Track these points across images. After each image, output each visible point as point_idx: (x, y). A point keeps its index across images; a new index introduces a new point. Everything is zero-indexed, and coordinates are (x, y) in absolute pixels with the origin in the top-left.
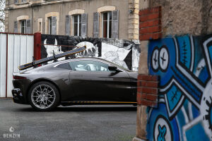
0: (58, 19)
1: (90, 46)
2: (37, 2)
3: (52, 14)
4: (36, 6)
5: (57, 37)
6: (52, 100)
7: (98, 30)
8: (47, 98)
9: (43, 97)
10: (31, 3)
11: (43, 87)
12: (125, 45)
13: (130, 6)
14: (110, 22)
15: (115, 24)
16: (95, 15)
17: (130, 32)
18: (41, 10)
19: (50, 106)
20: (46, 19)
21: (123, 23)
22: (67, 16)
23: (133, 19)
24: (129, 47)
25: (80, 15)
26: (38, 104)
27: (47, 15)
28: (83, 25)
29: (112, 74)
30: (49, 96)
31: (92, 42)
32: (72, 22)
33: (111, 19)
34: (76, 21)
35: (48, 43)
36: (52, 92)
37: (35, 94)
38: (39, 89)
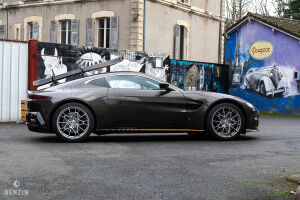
0: (41, 25)
1: (96, 58)
2: (14, 3)
3: (33, 19)
4: (12, 9)
5: (57, 46)
6: (84, 127)
7: (92, 40)
8: (78, 125)
9: (73, 124)
10: (5, 5)
12: (138, 58)
13: (133, 12)
14: (108, 31)
15: (114, 33)
16: (89, 21)
17: (132, 43)
18: (19, 14)
19: (82, 135)
20: (26, 25)
21: (124, 32)
22: (53, 22)
23: (136, 27)
25: (70, 21)
26: (66, 132)
27: (27, 20)
28: (73, 33)
29: (163, 93)
30: (80, 122)
31: (99, 53)
32: (60, 30)
33: (108, 26)
34: (64, 28)
35: (46, 54)
36: (85, 117)
37: (61, 120)
38: (67, 112)
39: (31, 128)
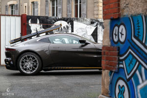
1: (64, 24)
5: (39, 17)
6: (36, 66)
7: (71, 12)
9: (29, 64)
11: (29, 57)
12: (92, 23)
15: (84, 7)
17: (95, 13)
20: (30, 3)
21: (90, 6)
22: (47, 1)
24: (95, 24)
28: (59, 7)
30: (33, 64)
32: (51, 6)
34: (53, 5)
36: (36, 60)
37: (23, 62)
38: (25, 58)
39: (8, 68)
